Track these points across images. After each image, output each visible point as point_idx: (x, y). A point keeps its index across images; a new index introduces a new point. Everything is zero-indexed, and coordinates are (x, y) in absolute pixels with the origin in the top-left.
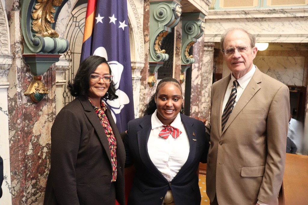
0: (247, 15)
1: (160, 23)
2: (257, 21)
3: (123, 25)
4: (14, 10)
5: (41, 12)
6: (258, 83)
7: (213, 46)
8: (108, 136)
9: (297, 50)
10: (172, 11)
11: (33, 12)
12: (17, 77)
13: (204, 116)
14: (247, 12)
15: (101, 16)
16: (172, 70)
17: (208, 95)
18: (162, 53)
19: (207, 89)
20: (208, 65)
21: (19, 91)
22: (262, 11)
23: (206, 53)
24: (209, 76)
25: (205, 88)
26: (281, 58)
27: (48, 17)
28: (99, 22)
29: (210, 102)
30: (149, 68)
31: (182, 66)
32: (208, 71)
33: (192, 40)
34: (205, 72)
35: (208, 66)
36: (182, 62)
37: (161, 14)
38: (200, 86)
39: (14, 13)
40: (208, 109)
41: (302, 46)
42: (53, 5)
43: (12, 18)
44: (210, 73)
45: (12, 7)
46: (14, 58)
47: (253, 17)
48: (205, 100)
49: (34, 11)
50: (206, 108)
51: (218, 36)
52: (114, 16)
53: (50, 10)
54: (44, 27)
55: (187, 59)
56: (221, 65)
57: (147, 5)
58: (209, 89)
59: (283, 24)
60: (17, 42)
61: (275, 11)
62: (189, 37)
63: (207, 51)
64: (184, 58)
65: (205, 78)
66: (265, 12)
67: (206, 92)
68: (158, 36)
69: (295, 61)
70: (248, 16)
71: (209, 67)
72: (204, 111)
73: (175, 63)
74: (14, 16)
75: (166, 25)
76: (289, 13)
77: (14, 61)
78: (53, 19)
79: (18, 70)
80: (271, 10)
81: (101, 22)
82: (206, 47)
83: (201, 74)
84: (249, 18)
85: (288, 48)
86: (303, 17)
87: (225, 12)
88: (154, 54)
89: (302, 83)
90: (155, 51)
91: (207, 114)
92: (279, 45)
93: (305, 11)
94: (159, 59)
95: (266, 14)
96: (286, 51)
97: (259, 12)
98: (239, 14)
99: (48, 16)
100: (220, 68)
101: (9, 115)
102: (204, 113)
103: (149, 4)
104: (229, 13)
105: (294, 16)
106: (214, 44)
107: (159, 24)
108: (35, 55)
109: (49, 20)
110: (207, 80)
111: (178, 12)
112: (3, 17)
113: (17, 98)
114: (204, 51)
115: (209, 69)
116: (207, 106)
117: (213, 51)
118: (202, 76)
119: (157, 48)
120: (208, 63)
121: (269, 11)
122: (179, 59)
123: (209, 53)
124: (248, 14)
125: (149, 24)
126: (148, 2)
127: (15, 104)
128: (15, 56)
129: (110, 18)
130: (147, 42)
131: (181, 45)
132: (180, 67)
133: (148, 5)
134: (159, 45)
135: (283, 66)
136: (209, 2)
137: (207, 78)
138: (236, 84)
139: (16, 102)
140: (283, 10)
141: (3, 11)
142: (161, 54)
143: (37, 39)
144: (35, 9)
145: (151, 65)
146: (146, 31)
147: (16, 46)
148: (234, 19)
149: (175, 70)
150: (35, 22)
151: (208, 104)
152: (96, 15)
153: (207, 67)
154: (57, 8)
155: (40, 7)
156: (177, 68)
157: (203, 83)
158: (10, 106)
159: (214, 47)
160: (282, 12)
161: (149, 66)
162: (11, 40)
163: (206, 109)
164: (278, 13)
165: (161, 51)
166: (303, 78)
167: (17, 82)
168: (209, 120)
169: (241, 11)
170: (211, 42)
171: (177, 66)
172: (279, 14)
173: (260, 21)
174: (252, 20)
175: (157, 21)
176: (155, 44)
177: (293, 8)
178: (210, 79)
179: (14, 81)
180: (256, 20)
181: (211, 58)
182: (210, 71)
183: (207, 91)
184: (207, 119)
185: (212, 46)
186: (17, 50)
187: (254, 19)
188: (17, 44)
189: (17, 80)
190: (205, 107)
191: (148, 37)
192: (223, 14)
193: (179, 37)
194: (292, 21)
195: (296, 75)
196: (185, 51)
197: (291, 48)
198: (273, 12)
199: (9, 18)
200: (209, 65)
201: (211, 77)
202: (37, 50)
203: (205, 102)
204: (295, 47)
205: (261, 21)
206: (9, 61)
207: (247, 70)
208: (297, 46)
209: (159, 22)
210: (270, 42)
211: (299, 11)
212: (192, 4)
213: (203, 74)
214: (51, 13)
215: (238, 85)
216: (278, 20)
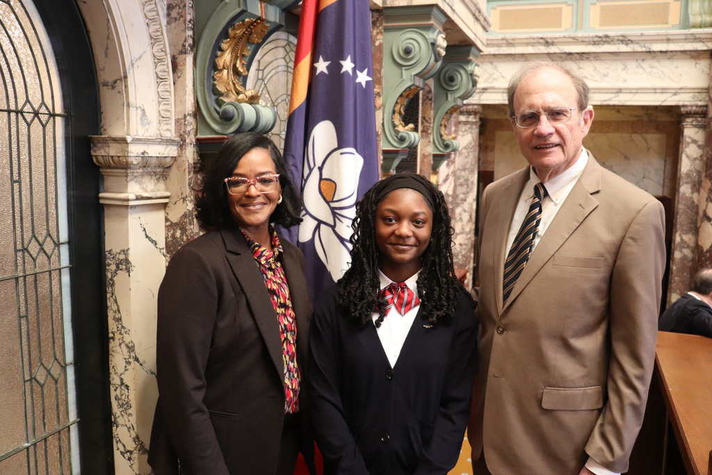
0: (551, 47)
1: (406, 70)
2: (571, 59)
3: (363, 78)
4: (185, 53)
5: (230, 55)
6: (591, 194)
7: (478, 112)
8: (279, 311)
9: (649, 119)
10: (430, 45)
11: (217, 57)
12: (187, 181)
13: (461, 262)
14: (549, 41)
15: (325, 60)
16: (416, 164)
17: (468, 217)
18: (408, 130)
19: (466, 206)
20: (469, 153)
21: (191, 209)
22: (580, 40)
23: (463, 128)
24: (470, 177)
25: (462, 203)
26: (616, 137)
27: (238, 65)
28: (322, 73)
29: (473, 232)
30: (382, 162)
31: (435, 156)
32: (468, 166)
33: (455, 102)
34: (461, 168)
35: (469, 155)
36: (435, 149)
37: (408, 51)
38: (452, 198)
39: (185, 60)
40: (469, 246)
41: (661, 111)
42: (249, 41)
43: (179, 67)
44: (472, 171)
45: (180, 48)
46: (182, 146)
47: (563, 52)
48: (463, 229)
49: (219, 53)
50: (466, 245)
51: (489, 91)
52: (349, 59)
53: (242, 51)
54: (231, 83)
55: (445, 143)
56: (490, 154)
57: (377, 33)
58: (471, 204)
59: (625, 67)
60: (189, 115)
61: (608, 39)
62: (449, 95)
63: (466, 123)
64: (438, 139)
65: (462, 180)
66: (587, 40)
67: (465, 211)
68: (401, 96)
69: (647, 144)
70: (553, 49)
71: (471, 157)
72: (461, 252)
73: (421, 149)
74: (184, 64)
75: (417, 75)
76: (637, 43)
77: (182, 150)
78: (245, 68)
79: (189, 168)
80: (600, 37)
81: (326, 71)
82: (463, 115)
83: (454, 173)
84: (555, 53)
85: (631, 115)
86: (666, 52)
87: (502, 39)
88: (393, 133)
89: (661, 189)
90: (394, 126)
91: (467, 258)
92: (614, 109)
93: (668, 40)
94: (402, 144)
95: (590, 44)
96: (628, 121)
97: (576, 40)
98: (533, 44)
99: (238, 62)
100: (489, 159)
101: (169, 256)
102: (460, 257)
103: (383, 30)
104: (513, 42)
105: (648, 50)
106: (480, 109)
107: (404, 72)
108: (223, 139)
109: (241, 70)
110: (466, 186)
111: (442, 48)
112: (165, 67)
113: (186, 223)
114: (460, 122)
115: (470, 161)
116: (466, 242)
117: (478, 124)
118: (457, 178)
119: (397, 120)
120: (469, 150)
121: (596, 39)
122: (430, 142)
123: (470, 128)
124: (553, 45)
125: (382, 71)
126: (380, 28)
127: (182, 234)
128: (185, 141)
129: (342, 62)
130: (380, 108)
131: (432, 112)
132: (431, 158)
133: (381, 33)
134: (400, 113)
135: (622, 154)
136: (488, 23)
137: (465, 180)
138: (542, 192)
139: (184, 230)
140: (624, 36)
141: (166, 55)
142: (408, 134)
143: (230, 108)
144: (221, 50)
145: (386, 155)
146: (377, 86)
147: (187, 122)
148: (523, 55)
149: (421, 166)
150: (218, 75)
151: (469, 236)
152: (314, 60)
153: (467, 157)
154: (254, 46)
155: (229, 47)
156: (425, 160)
157: (458, 193)
158: (170, 239)
159: (481, 114)
160: (622, 41)
161: (382, 157)
162: (177, 111)
163: (464, 247)
164: (614, 44)
165: (407, 128)
166: (664, 179)
167: (188, 190)
168: (472, 272)
169: (538, 38)
170: (475, 105)
171: (424, 156)
172: (616, 46)
173: (576, 60)
174: (561, 57)
175: (400, 66)
176: (394, 112)
177: (646, 32)
178: (472, 183)
179: (181, 188)
180: (568, 58)
181: (475, 138)
182: (472, 167)
183: (467, 209)
184: (466, 268)
185: (475, 113)
186: (189, 128)
187: (564, 56)
188: (188, 118)
189: (188, 187)
190: (462, 243)
191: (381, 98)
192: (498, 46)
193: (428, 97)
194: (643, 60)
195: (649, 172)
196: (441, 125)
197: (637, 116)
198: (604, 42)
199: (175, 67)
200: (471, 154)
201: (475, 178)
202: (228, 129)
203: (461, 233)
204: (646, 114)
205: (579, 60)
206: (172, 151)
207: (568, 163)
208: (649, 112)
209: (404, 68)
210: (599, 103)
211: (657, 40)
212: (460, 31)
213: (458, 173)
214: (243, 56)
215: (546, 194)
216: (613, 57)
